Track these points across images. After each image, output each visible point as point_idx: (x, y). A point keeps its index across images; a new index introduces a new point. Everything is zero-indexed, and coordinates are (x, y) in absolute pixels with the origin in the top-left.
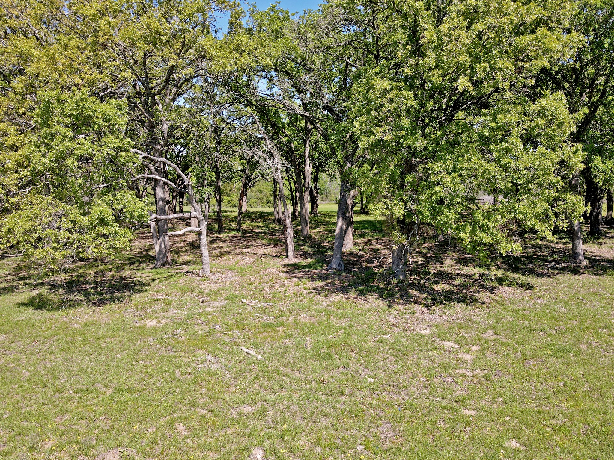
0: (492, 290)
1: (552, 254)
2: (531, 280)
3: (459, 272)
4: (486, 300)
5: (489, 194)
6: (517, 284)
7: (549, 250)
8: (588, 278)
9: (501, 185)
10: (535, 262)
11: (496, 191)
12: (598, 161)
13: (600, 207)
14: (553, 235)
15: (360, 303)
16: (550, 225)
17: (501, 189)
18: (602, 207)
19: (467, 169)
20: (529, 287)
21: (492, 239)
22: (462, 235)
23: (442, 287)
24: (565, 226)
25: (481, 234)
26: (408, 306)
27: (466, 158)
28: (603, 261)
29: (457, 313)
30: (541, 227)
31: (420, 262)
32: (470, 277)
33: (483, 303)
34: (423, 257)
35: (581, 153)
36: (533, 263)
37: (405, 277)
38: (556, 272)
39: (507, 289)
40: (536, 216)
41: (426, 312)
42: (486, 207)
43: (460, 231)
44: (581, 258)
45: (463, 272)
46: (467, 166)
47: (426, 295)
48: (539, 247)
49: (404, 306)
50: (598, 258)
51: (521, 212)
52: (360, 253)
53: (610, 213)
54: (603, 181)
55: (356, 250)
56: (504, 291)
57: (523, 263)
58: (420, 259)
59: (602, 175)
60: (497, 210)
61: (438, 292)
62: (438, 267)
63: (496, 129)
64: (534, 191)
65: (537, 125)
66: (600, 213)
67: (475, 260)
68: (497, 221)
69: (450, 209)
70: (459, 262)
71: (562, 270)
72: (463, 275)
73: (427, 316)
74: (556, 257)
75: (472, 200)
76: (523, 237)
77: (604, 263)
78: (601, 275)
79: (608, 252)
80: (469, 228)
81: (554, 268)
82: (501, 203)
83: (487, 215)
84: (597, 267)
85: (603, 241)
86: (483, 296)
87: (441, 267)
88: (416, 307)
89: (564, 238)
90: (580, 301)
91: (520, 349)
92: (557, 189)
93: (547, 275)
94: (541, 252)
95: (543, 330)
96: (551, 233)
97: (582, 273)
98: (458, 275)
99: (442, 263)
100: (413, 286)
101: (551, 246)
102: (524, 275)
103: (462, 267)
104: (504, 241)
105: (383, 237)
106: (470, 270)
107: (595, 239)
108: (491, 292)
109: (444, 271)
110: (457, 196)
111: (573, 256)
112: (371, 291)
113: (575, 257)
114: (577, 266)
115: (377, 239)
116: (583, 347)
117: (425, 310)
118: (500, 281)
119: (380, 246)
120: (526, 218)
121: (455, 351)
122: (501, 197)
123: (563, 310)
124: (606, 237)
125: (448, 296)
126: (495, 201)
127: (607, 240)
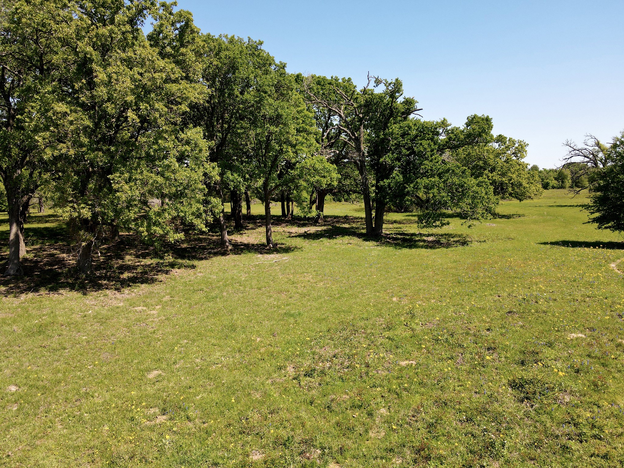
0: (167, 272)
1: (209, 244)
2: (195, 262)
3: (139, 264)
4: (163, 279)
5: (158, 198)
6: (185, 266)
7: (207, 242)
8: (232, 257)
9: (166, 191)
10: (197, 250)
11: (163, 196)
12: (229, 174)
13: (240, 207)
14: (206, 227)
15: (54, 296)
16: (203, 220)
17: (166, 194)
18: (242, 206)
19: (141, 180)
20: (193, 267)
21: (163, 231)
22: (141, 229)
23: (126, 275)
24: (212, 220)
25: (155, 228)
26: (100, 291)
27: (139, 171)
28: (242, 245)
29: (142, 290)
30: (197, 222)
31: (102, 260)
32: (149, 266)
33: (161, 281)
34: (104, 256)
35: (217, 168)
36: (195, 251)
37: (92, 272)
38: (212, 256)
39: (177, 270)
40: (193, 214)
41: (117, 293)
42: (156, 209)
43: (139, 226)
44: (227, 244)
45: (142, 263)
46: (141, 177)
47: (114, 282)
48: (200, 240)
49: (97, 292)
50: (239, 244)
51: (182, 211)
52: (35, 258)
53: (249, 211)
54: (233, 188)
55: (30, 256)
56: (176, 272)
57: (189, 252)
58: (102, 258)
59: (232, 183)
60: (165, 210)
61: (124, 279)
62: (120, 262)
63: (158, 150)
64: (189, 196)
65: (186, 150)
66: (241, 211)
67: (151, 254)
68: (165, 218)
69: (129, 211)
70: (138, 256)
71: (216, 254)
72: (143, 266)
73: (118, 295)
74: (212, 246)
75: (145, 203)
76: (188, 233)
77: (242, 247)
78: (240, 254)
79: (246, 239)
80: (145, 224)
81: (210, 253)
82: (167, 204)
83: (159, 214)
84: (237, 250)
85: (244, 232)
86: (161, 277)
87: (123, 262)
88: (108, 292)
89: (218, 232)
90: (225, 271)
91: (187, 302)
92: (204, 193)
93: (206, 258)
94: (202, 243)
95: (202, 290)
96: (204, 226)
97: (228, 255)
98: (138, 266)
99: (122, 259)
100: (100, 278)
101: (208, 238)
102: (189, 260)
103: (141, 260)
104: (172, 232)
105: (56, 243)
106: (148, 261)
107: (239, 231)
108: (167, 273)
109: (126, 265)
110: (135, 200)
111: (222, 243)
112: (62, 286)
113: (224, 244)
114: (225, 250)
115: (48, 245)
116: (225, 294)
117: (116, 292)
118: (172, 265)
119: (55, 251)
120: (185, 215)
121: (144, 311)
122: (167, 200)
123: (215, 277)
124: (246, 229)
125: (134, 280)
126: (163, 203)
127: (246, 231)
